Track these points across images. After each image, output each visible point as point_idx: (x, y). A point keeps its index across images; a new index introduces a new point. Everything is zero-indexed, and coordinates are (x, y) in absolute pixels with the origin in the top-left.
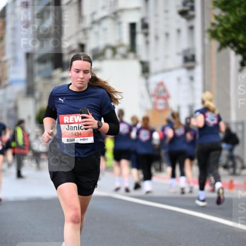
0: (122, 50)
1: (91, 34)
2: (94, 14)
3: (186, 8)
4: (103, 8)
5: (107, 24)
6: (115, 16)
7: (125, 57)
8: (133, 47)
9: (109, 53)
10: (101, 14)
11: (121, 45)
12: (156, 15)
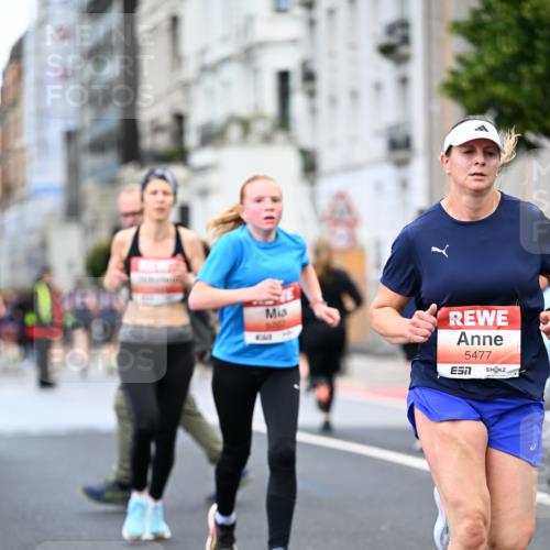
0: (260, 127)
1: (198, 94)
2: (203, 51)
3: (394, 40)
4: (224, 39)
5: (232, 72)
6: (248, 56)
7: (267, 139)
8: (283, 121)
9: (235, 132)
10: (218, 51)
11: (260, 117)
12: (332, 55)
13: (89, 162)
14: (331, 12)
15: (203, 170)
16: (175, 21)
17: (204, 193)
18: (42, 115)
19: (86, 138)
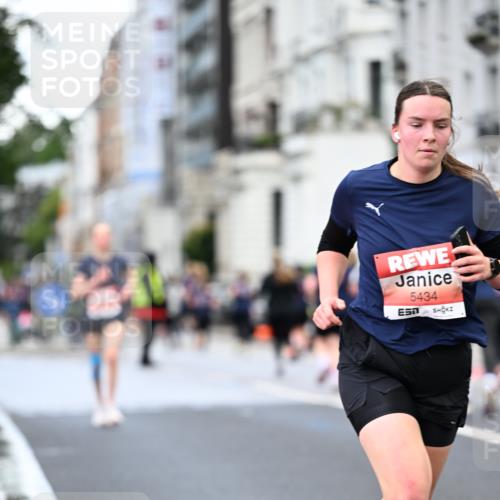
0: (353, 115)
1: (292, 83)
2: (297, 41)
3: (485, 31)
4: (318, 31)
5: (326, 62)
6: (340, 46)
7: (359, 127)
8: (375, 108)
9: (327, 120)
10: (313, 41)
11: (353, 105)
12: (423, 45)
13: (185, 148)
14: (422, 5)
15: (296, 156)
16: (269, 13)
17: (297, 179)
18: (139, 103)
19: (183, 125)
